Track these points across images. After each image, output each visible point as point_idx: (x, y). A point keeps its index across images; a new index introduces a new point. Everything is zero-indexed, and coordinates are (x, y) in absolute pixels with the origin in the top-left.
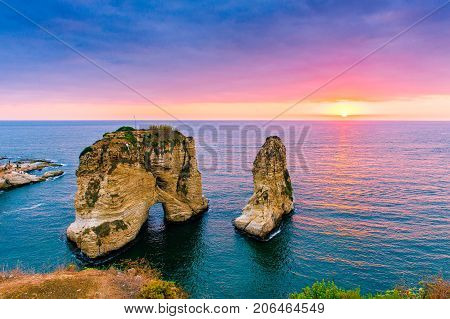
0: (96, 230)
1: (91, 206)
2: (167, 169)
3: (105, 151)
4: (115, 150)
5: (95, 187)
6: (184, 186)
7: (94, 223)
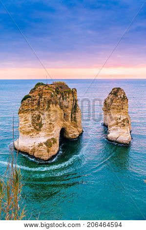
0: (46, 143)
1: (39, 130)
2: (67, 108)
3: (41, 97)
4: (48, 96)
5: (38, 119)
6: (75, 117)
7: (43, 140)
